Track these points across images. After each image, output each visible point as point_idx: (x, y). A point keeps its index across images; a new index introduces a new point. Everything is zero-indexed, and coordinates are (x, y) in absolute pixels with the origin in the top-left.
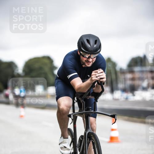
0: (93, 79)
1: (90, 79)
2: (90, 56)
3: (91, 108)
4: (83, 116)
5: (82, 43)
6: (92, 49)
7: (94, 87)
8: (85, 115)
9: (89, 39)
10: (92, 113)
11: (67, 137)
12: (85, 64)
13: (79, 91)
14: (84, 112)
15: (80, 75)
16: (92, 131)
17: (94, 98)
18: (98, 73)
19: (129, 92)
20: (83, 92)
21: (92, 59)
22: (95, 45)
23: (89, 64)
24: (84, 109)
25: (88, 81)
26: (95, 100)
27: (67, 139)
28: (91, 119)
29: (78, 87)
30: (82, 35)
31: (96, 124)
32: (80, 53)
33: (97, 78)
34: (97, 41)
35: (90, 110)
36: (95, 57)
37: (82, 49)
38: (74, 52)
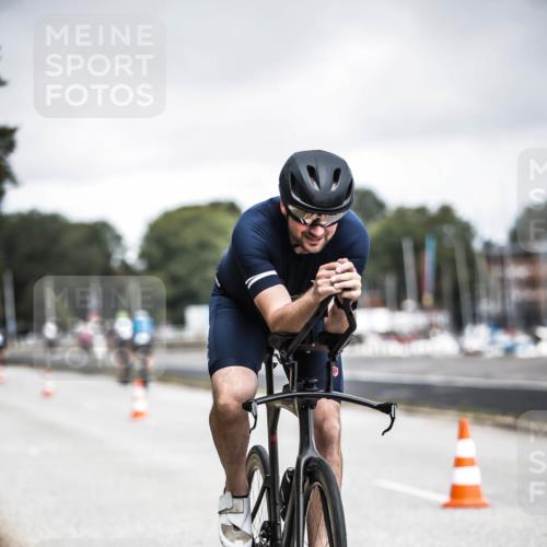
0: (321, 289)
1: (312, 289)
2: (318, 220)
5: (293, 178)
6: (325, 198)
9: (315, 166)
12: (302, 243)
13: (278, 328)
14: (295, 393)
16: (317, 456)
21: (326, 229)
22: (334, 185)
23: (315, 245)
32: (287, 209)
33: (331, 289)
34: (340, 171)
35: (315, 388)
36: (333, 224)
37: (294, 196)
38: (270, 206)
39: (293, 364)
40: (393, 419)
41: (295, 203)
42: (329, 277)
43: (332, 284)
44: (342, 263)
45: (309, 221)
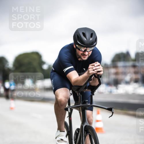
0: (90, 72)
1: (87, 72)
2: (86, 49)
3: (88, 101)
4: (80, 109)
5: (78, 36)
6: (88, 43)
7: (91, 80)
8: (82, 108)
9: (85, 32)
10: (88, 106)
11: (64, 131)
12: (81, 57)
13: (75, 84)
14: (81, 105)
15: (76, 69)
16: (88, 125)
17: (91, 92)
18: (95, 67)
19: (113, 86)
20: (80, 85)
21: (89, 52)
22: (91, 38)
23: (85, 58)
24: (80, 102)
25: (85, 74)
26: (91, 93)
27: (64, 132)
28: (88, 112)
29: (75, 80)
30: (78, 29)
31: (93, 117)
32: (76, 46)
33: (94, 72)
34: (93, 34)
35: (87, 103)
36: (91, 51)
37: (78, 42)
38: (70, 46)
39: (80, 96)
40: (113, 113)
41: (78, 44)
42: (93, 68)
43: (94, 70)
44: (96, 63)
45: (83, 50)
